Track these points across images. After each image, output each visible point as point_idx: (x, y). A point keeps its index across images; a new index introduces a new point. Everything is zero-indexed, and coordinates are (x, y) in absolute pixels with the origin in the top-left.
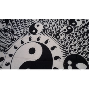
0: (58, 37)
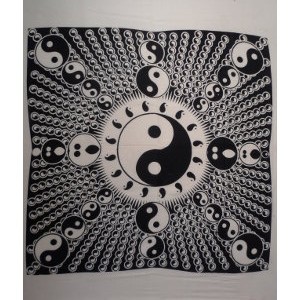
0: (198, 106)
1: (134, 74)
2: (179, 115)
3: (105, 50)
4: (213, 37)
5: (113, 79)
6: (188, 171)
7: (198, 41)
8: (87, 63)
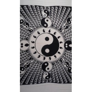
0: (61, 31)
1: (40, 20)
2: (55, 33)
3: (30, 13)
4: (65, 8)
5: (33, 22)
6: (58, 51)
7: (61, 9)
8: (24, 17)
